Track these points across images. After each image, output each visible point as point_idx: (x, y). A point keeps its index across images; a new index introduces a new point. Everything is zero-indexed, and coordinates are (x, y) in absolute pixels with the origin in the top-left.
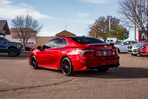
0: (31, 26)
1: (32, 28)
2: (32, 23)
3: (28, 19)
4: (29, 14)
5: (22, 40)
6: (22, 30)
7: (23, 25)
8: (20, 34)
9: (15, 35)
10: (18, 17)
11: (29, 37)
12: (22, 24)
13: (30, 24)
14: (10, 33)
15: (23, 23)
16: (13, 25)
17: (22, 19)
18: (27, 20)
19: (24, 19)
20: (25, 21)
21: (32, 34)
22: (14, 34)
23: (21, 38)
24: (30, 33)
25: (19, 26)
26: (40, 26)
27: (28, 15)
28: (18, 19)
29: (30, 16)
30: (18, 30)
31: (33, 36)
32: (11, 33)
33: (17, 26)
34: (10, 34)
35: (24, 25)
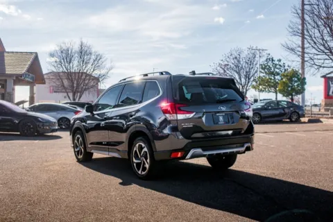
0: (89, 66)
1: (92, 70)
2: (92, 61)
3: (83, 52)
4: (85, 41)
5: (71, 95)
6: (69, 75)
7: (71, 65)
8: (66, 83)
9: (55, 84)
10: (61, 46)
11: (85, 90)
12: (70, 62)
13: (86, 63)
14: (44, 80)
15: (73, 59)
16: (50, 64)
17: (70, 52)
18: (81, 53)
19: (73, 51)
20: (76, 55)
21: (92, 83)
22: (54, 82)
23: (67, 92)
24: (86, 82)
25: (65, 65)
27: (82, 43)
28: (62, 52)
29: (88, 45)
31: (92, 87)
32: (47, 81)
33: (59, 66)
34: (44, 83)
35: (75, 66)
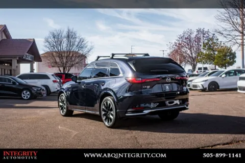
0: (75, 47)
1: (77, 50)
2: (76, 43)
3: (70, 36)
4: (71, 28)
5: (62, 69)
6: (60, 54)
7: (61, 46)
8: (58, 60)
9: (49, 62)
10: (53, 33)
11: (72, 65)
13: (72, 45)
14: (40, 59)
15: (63, 42)
16: (46, 46)
17: (60, 37)
19: (63, 36)
20: (65, 39)
21: (77, 60)
23: (59, 67)
24: (73, 59)
25: (56, 47)
26: (89, 47)
27: (69, 30)
28: (54, 37)
29: (74, 32)
30: (54, 54)
31: (78, 63)
32: (42, 59)
33: (52, 48)
34: (41, 61)
35: (64, 46)
